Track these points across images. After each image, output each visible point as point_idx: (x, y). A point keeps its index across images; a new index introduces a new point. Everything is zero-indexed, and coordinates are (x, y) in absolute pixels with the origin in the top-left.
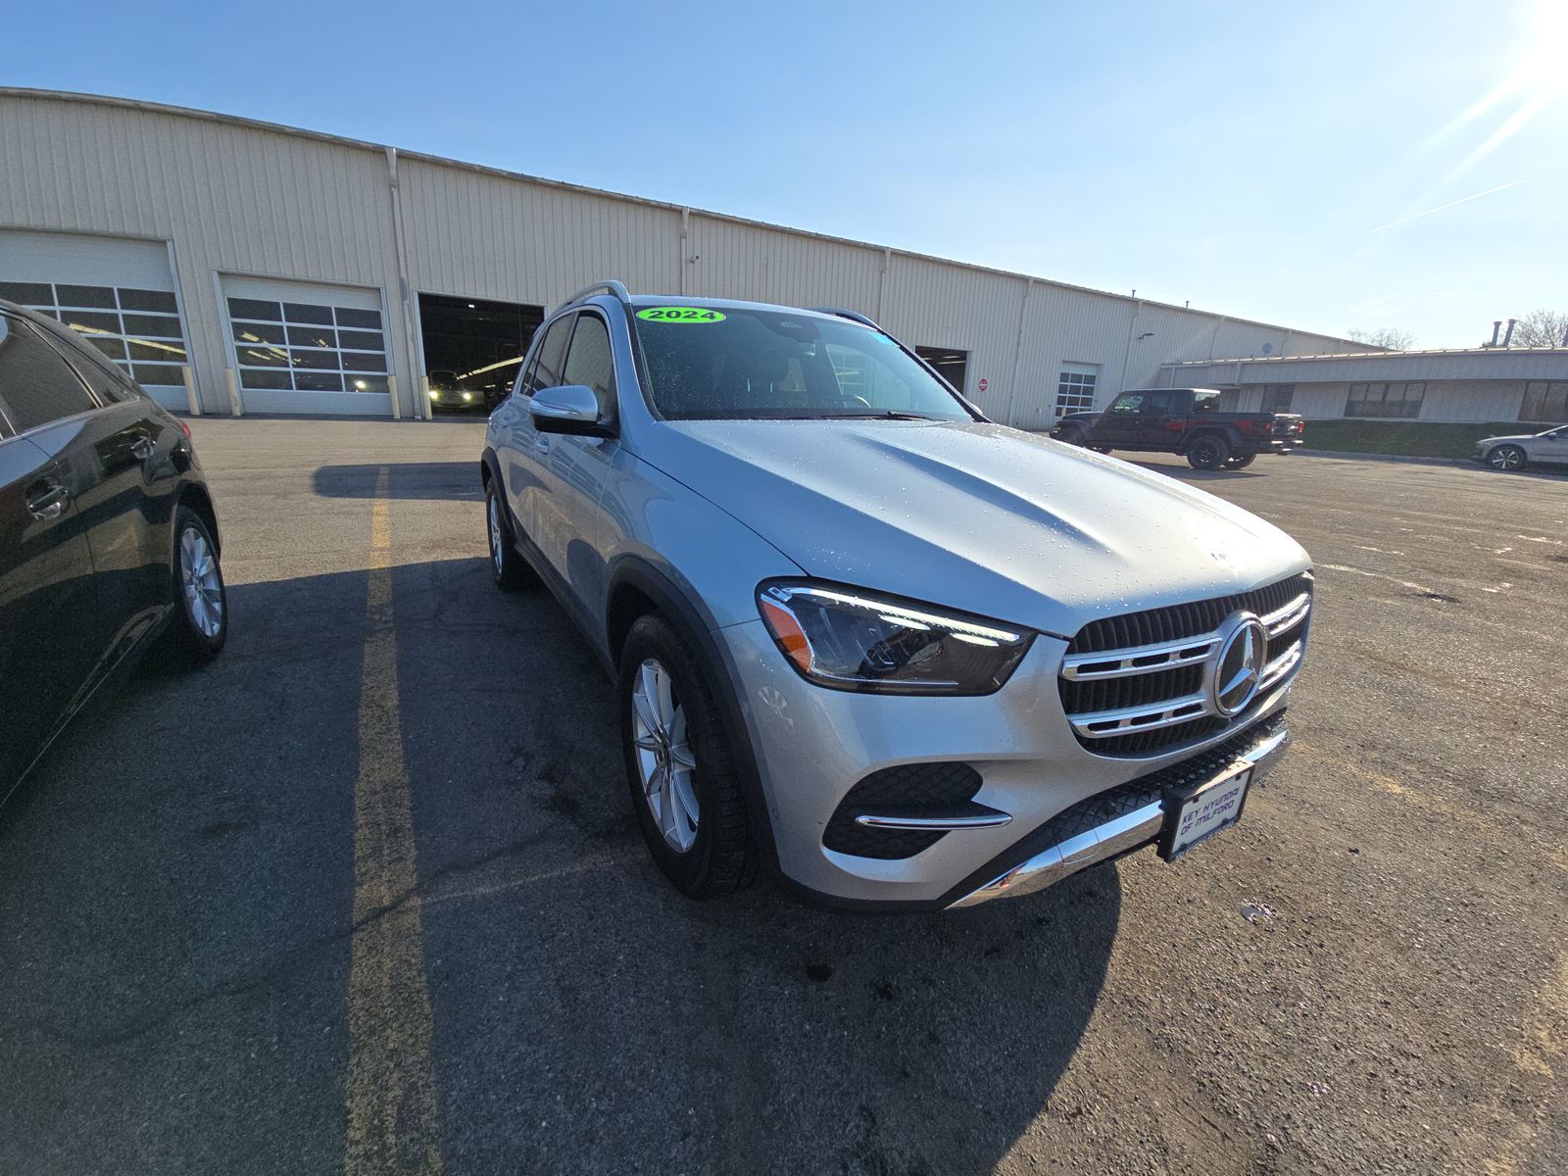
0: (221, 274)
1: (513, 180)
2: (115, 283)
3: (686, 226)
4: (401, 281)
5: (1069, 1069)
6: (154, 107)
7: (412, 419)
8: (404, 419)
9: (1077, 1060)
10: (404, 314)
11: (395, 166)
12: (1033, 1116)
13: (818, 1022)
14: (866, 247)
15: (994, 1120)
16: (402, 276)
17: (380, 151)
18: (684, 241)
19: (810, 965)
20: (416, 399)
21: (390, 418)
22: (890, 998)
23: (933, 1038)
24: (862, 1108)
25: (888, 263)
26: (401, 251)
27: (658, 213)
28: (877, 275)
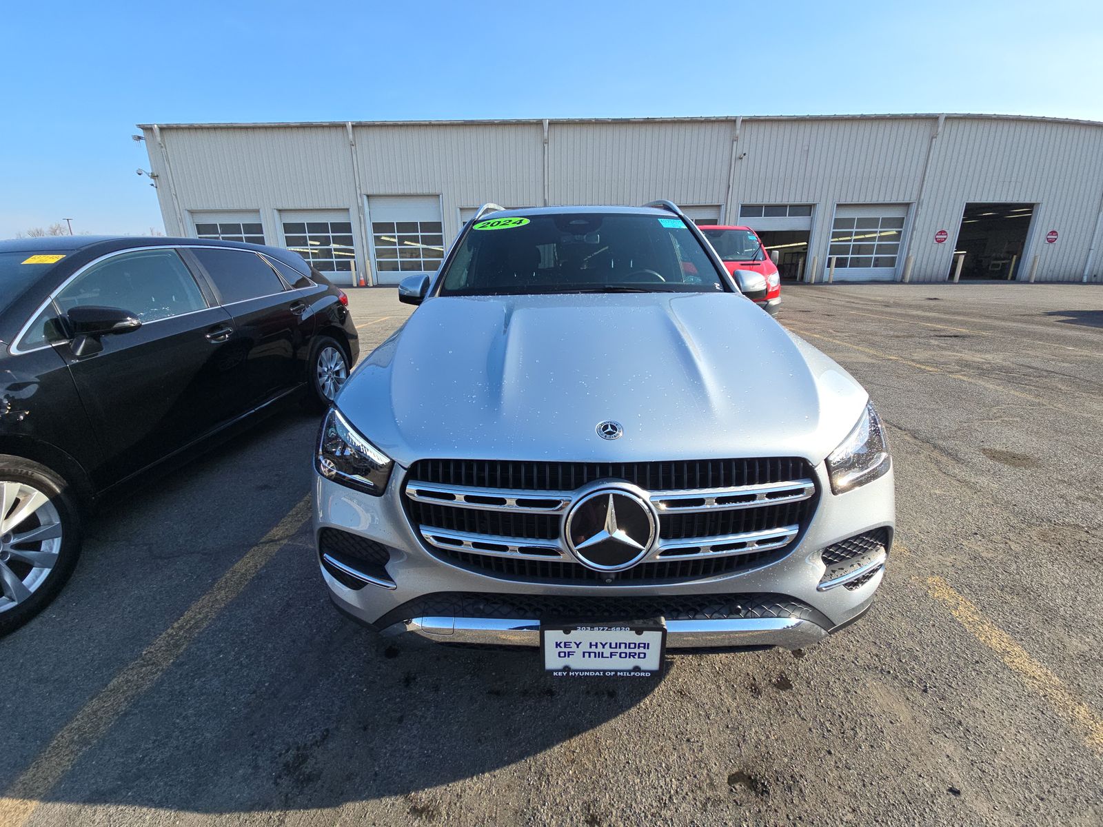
0: (461, 209)
1: (616, 123)
2: (419, 220)
3: (738, 132)
4: (545, 200)
5: (448, 786)
6: (438, 122)
9: (458, 786)
11: (547, 130)
12: (396, 794)
13: (360, 677)
14: (916, 118)
15: (375, 780)
17: (539, 123)
18: (735, 143)
19: (393, 647)
22: (407, 686)
23: (400, 720)
24: (327, 730)
25: (940, 129)
26: (546, 183)
27: (716, 126)
28: (926, 142)
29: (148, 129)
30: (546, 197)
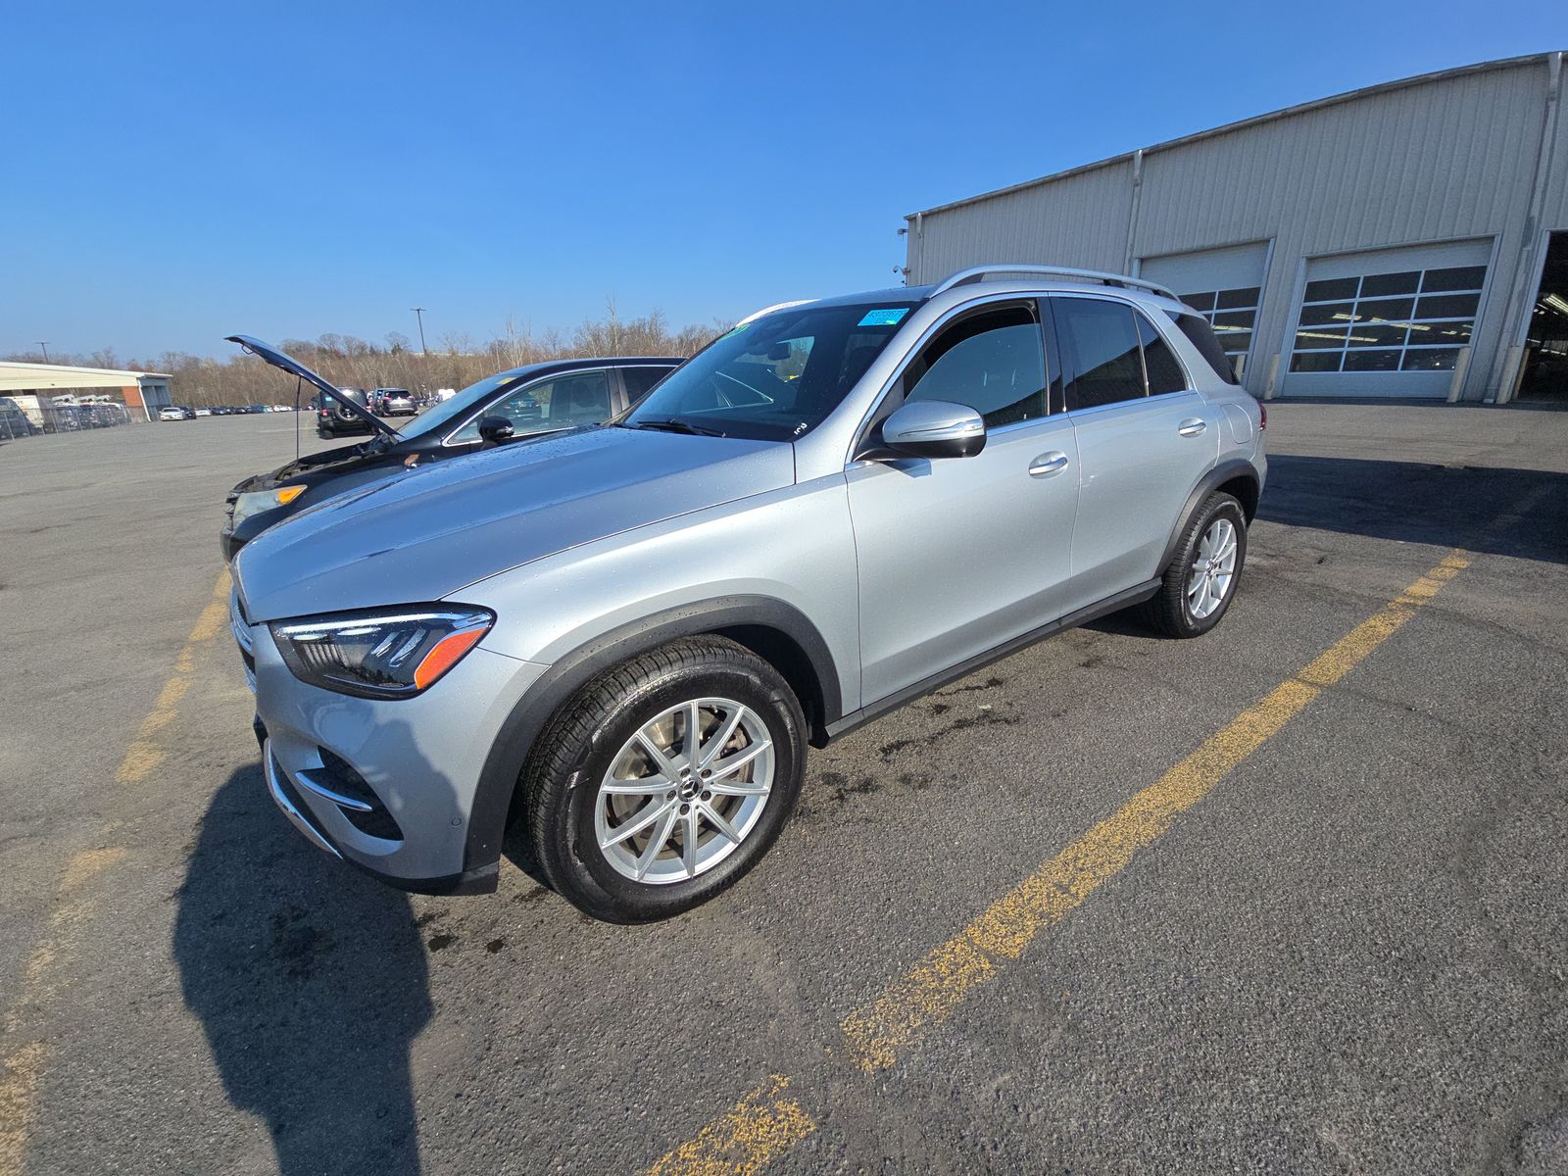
4: (1529, 221)
7: (1478, 403)
8: (1462, 402)
10: (1518, 263)
11: (1558, 72)
16: (1532, 214)
20: (1496, 376)
21: (1441, 402)
26: (1541, 179)
29: (912, 219)
30: (1535, 213)
